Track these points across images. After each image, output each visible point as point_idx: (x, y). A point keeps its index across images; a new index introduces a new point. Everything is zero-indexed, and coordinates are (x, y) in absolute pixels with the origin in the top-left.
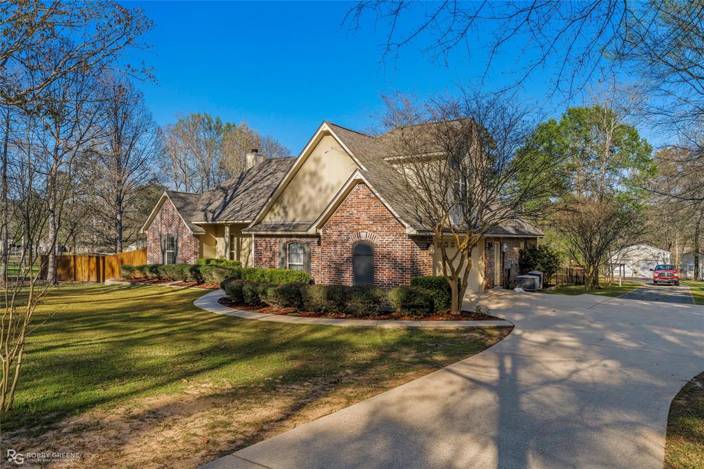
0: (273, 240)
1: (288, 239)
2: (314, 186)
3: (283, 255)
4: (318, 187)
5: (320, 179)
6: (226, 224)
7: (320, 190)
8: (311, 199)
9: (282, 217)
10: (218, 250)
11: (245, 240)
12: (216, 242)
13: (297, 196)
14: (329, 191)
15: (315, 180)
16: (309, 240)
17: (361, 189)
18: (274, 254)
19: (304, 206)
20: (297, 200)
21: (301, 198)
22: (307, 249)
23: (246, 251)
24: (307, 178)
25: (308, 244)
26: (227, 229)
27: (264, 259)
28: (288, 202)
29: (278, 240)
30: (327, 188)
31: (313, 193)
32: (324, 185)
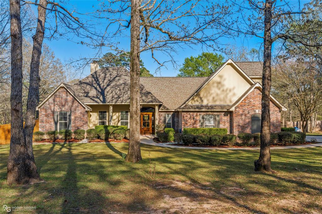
0: (195, 114)
1: (205, 113)
2: (219, 89)
3: (202, 121)
4: (221, 89)
5: (223, 86)
6: (111, 105)
7: (223, 91)
8: (217, 95)
9: (200, 103)
10: (92, 121)
11: (115, 114)
12: (91, 115)
13: (209, 93)
14: (228, 91)
15: (220, 86)
16: (218, 113)
17: (256, 91)
18: (196, 122)
19: (214, 98)
20: (209, 95)
21: (212, 94)
22: (217, 119)
23: (115, 121)
24: (215, 85)
25: (218, 116)
26: (111, 108)
27: (189, 124)
28: (203, 96)
29: (198, 114)
30: (227, 90)
31: (219, 92)
32: (225, 88)
